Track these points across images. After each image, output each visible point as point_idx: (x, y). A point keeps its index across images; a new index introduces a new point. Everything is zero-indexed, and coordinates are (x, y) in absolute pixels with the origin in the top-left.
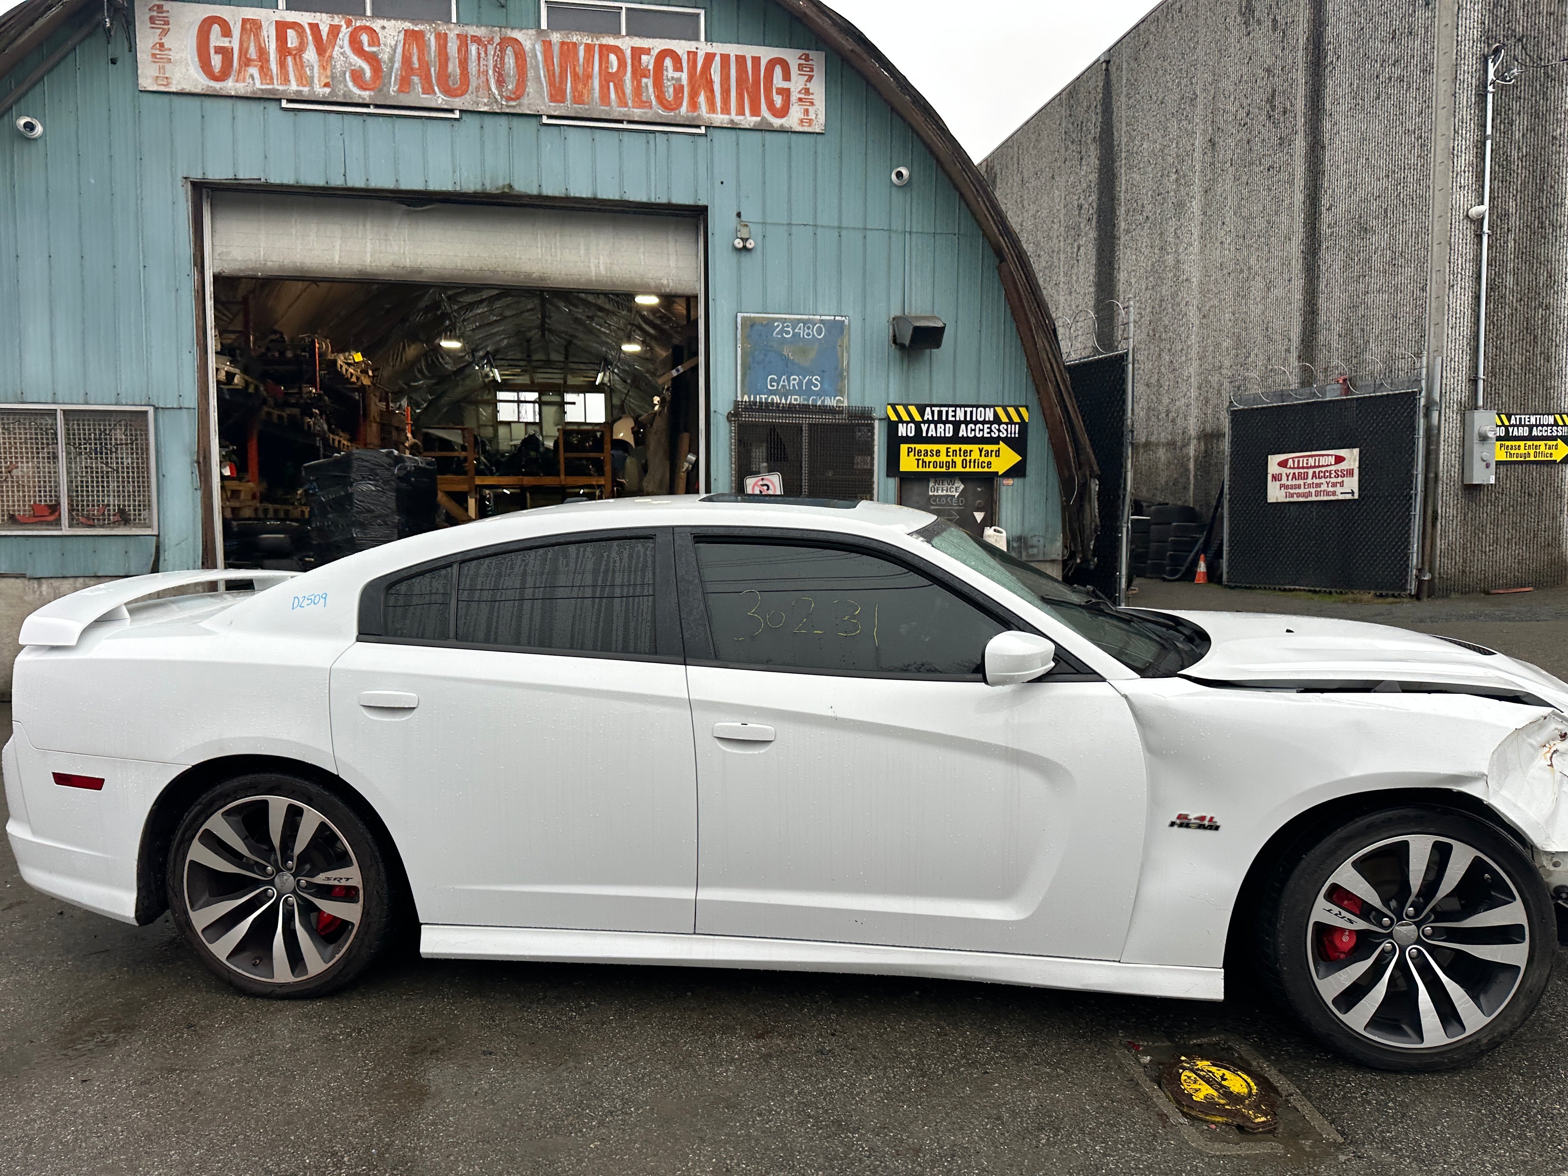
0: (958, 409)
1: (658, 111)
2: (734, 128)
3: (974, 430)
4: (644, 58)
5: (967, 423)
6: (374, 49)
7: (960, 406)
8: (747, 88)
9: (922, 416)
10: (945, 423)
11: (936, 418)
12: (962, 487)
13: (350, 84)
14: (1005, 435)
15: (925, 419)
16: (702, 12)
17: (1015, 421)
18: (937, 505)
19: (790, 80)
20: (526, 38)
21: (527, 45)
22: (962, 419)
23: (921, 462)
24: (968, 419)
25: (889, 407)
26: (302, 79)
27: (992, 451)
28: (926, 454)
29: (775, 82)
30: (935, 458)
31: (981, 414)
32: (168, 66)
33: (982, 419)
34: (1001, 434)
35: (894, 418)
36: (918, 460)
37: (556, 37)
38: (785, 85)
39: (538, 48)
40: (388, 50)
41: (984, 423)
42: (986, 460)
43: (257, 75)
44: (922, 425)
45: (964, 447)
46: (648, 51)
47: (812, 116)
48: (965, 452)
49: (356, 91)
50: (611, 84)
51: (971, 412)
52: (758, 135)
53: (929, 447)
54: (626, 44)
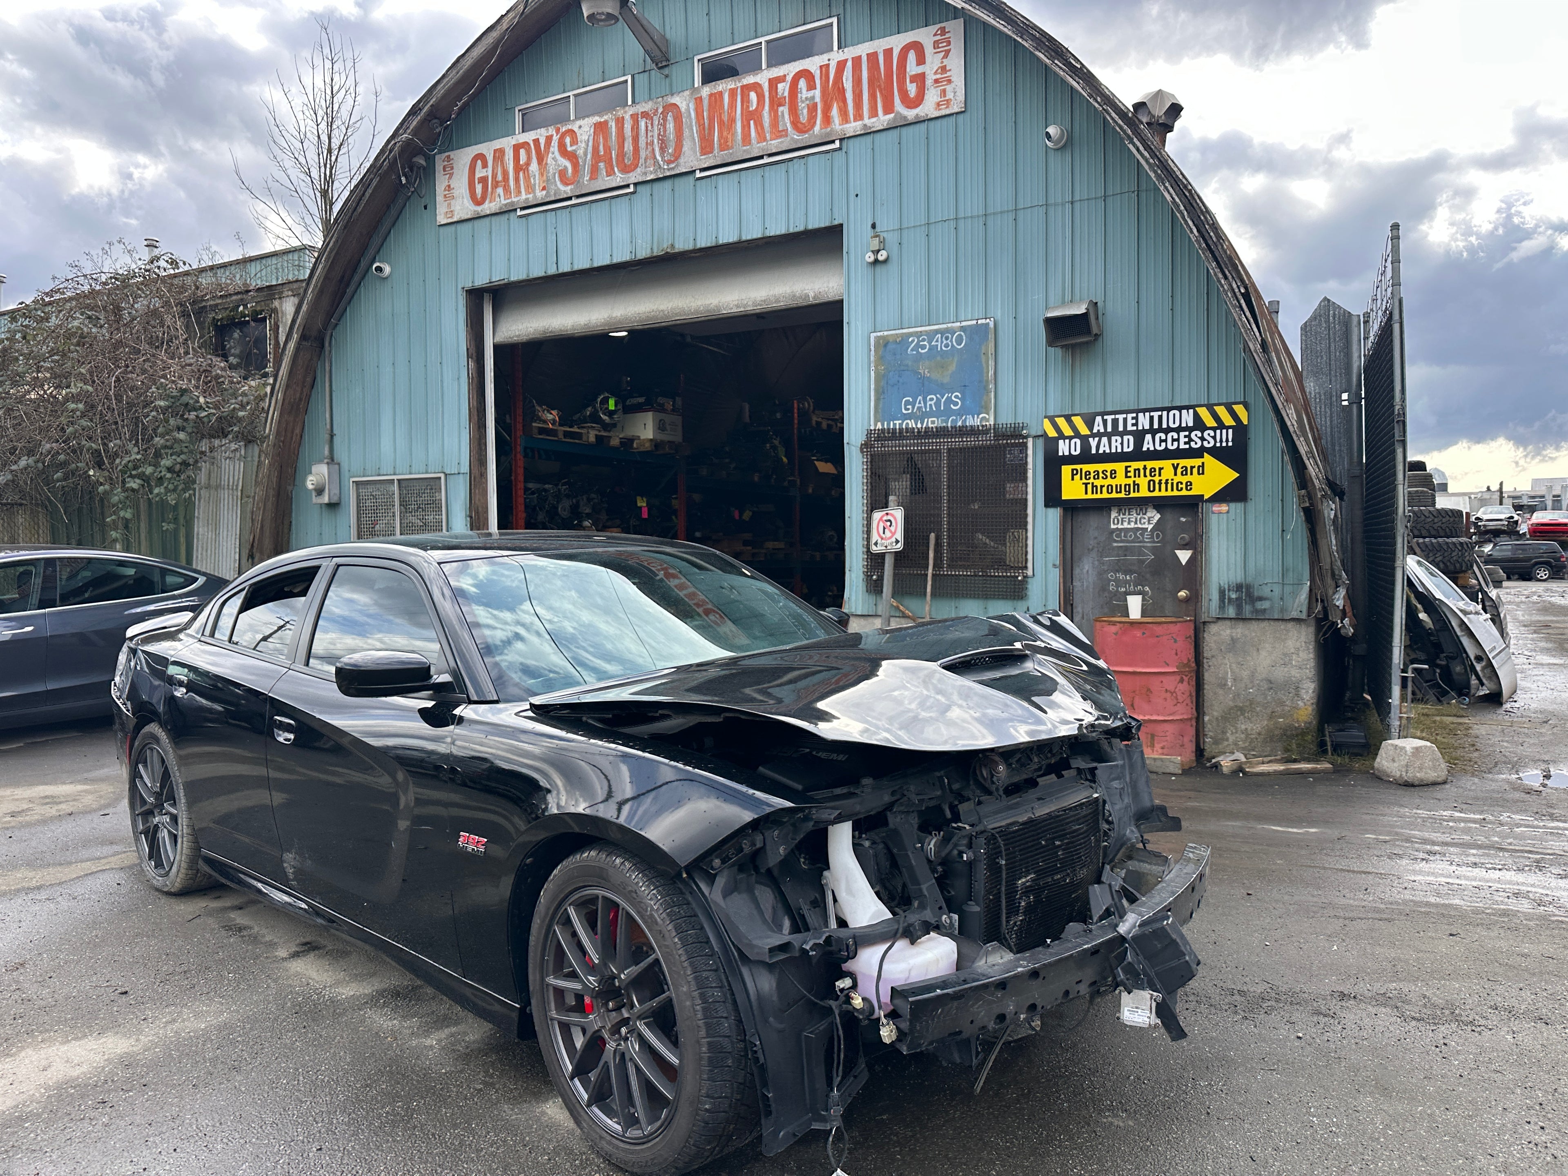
0: (1141, 415)
1: (795, 137)
2: (868, 133)
3: (1165, 441)
4: (780, 86)
5: (1153, 432)
6: (574, 148)
7: (1144, 411)
8: (879, 86)
9: (1091, 428)
10: (1122, 434)
11: (1109, 429)
12: (1158, 516)
13: (558, 183)
14: (1212, 444)
15: (1095, 431)
16: (835, 20)
17: (1227, 424)
18: (1122, 541)
19: (924, 63)
20: (682, 101)
21: (683, 107)
22: (1147, 427)
23: (1089, 487)
24: (1156, 426)
25: (1046, 421)
26: (530, 188)
27: (1192, 468)
28: (1097, 475)
29: (908, 69)
30: (1109, 481)
31: (1173, 419)
32: (453, 202)
33: (1177, 424)
34: (1206, 444)
35: (1052, 433)
36: (1086, 484)
37: (706, 91)
38: (920, 70)
39: (692, 106)
40: (583, 145)
41: (1179, 430)
42: (1184, 479)
43: (502, 194)
44: (1091, 439)
45: (1150, 464)
46: (782, 79)
47: (950, 95)
48: (1153, 470)
49: (562, 187)
50: (752, 122)
51: (1160, 417)
52: (894, 133)
53: (1100, 467)
54: (762, 78)
